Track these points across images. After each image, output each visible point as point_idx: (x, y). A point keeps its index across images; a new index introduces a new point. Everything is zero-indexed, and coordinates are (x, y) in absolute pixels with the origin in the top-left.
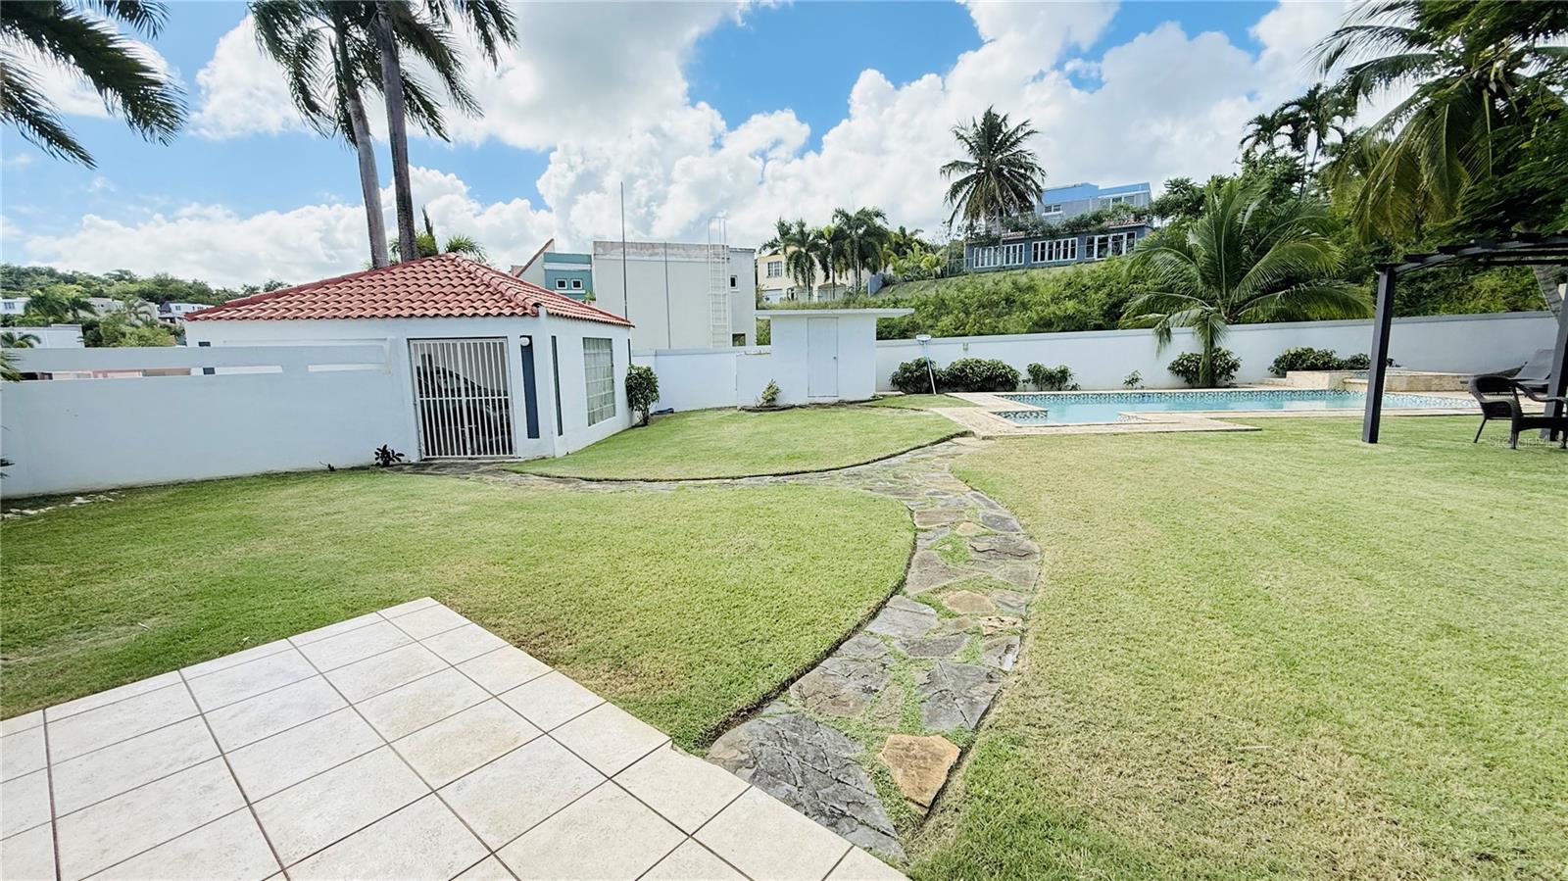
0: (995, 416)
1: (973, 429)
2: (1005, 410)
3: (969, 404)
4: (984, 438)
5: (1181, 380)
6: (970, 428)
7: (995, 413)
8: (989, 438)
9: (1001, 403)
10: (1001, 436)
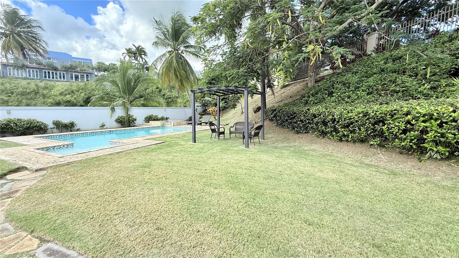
0: (40, 151)
1: (25, 164)
2: (46, 146)
3: (16, 145)
4: (37, 171)
5: (119, 125)
6: (21, 164)
7: (38, 149)
8: (41, 170)
9: (41, 142)
10: (51, 167)
